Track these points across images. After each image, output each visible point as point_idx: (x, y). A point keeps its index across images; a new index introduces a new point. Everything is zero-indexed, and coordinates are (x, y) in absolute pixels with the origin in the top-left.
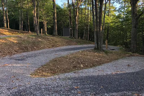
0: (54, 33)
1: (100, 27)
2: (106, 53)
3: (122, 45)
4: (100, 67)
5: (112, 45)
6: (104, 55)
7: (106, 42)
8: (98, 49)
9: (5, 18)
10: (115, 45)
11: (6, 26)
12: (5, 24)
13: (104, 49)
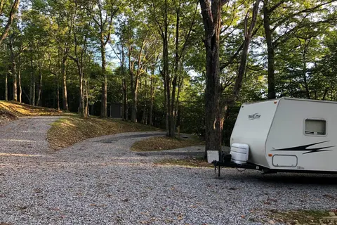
0: (103, 114)
1: (172, 112)
2: (179, 140)
3: (197, 133)
4: (177, 149)
5: (184, 132)
6: (177, 141)
7: (178, 128)
8: (169, 136)
9: (15, 85)
10: (189, 132)
11: (16, 98)
12: (16, 95)
13: (177, 137)
